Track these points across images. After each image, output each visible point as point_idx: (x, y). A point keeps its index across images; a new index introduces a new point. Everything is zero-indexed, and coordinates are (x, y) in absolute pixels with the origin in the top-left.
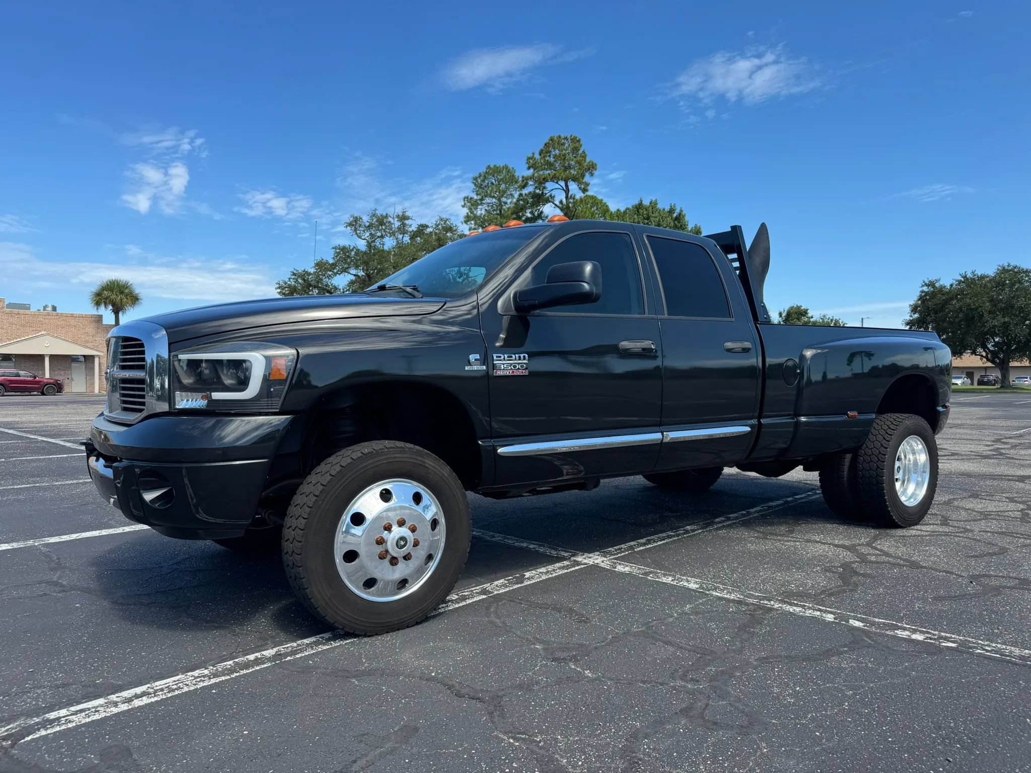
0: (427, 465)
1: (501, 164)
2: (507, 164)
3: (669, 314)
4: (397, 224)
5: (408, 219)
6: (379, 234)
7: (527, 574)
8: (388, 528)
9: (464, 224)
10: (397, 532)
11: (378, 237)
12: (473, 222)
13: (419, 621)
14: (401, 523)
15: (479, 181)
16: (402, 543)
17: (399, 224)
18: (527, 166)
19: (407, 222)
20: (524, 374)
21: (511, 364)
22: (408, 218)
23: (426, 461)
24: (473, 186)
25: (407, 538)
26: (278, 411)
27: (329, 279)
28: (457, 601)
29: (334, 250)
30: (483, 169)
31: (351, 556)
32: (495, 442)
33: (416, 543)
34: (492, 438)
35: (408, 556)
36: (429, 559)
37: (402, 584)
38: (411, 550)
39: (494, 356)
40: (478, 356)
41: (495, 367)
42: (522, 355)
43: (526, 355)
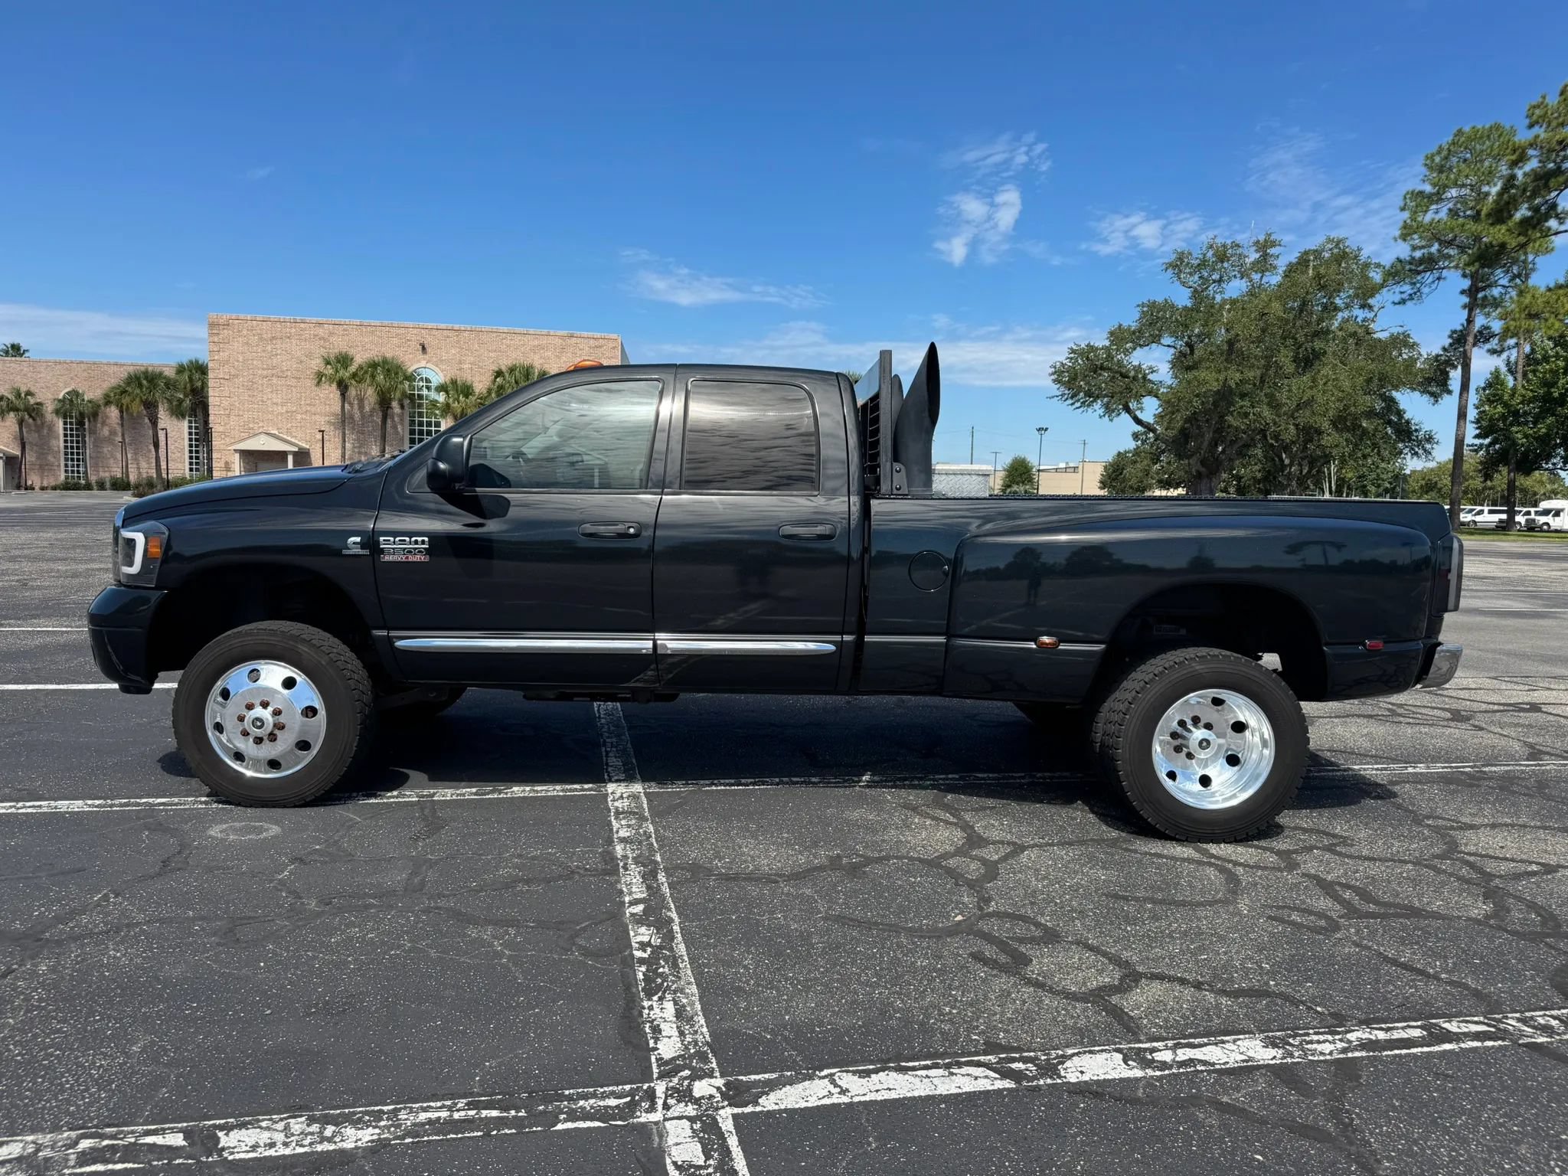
0: (300, 651)
1: (1483, 124)
2: (1499, 121)
4: (1253, 256)
5: (1275, 246)
6: (1216, 276)
8: (250, 707)
9: (1399, 241)
10: (259, 712)
11: (1214, 282)
12: (1415, 236)
14: (265, 705)
15: (1437, 159)
16: (259, 724)
17: (1257, 256)
18: (1527, 122)
19: (1271, 251)
20: (423, 560)
21: (405, 549)
22: (1273, 244)
23: (300, 647)
24: (1424, 170)
25: (265, 719)
27: (1126, 355)
29: (1139, 309)
30: (1446, 139)
31: (219, 727)
32: (393, 633)
33: (280, 727)
34: (389, 629)
35: (272, 737)
36: (304, 745)
37: (274, 764)
38: (277, 732)
39: (382, 539)
40: (358, 539)
41: (382, 551)
42: (420, 539)
43: (426, 539)
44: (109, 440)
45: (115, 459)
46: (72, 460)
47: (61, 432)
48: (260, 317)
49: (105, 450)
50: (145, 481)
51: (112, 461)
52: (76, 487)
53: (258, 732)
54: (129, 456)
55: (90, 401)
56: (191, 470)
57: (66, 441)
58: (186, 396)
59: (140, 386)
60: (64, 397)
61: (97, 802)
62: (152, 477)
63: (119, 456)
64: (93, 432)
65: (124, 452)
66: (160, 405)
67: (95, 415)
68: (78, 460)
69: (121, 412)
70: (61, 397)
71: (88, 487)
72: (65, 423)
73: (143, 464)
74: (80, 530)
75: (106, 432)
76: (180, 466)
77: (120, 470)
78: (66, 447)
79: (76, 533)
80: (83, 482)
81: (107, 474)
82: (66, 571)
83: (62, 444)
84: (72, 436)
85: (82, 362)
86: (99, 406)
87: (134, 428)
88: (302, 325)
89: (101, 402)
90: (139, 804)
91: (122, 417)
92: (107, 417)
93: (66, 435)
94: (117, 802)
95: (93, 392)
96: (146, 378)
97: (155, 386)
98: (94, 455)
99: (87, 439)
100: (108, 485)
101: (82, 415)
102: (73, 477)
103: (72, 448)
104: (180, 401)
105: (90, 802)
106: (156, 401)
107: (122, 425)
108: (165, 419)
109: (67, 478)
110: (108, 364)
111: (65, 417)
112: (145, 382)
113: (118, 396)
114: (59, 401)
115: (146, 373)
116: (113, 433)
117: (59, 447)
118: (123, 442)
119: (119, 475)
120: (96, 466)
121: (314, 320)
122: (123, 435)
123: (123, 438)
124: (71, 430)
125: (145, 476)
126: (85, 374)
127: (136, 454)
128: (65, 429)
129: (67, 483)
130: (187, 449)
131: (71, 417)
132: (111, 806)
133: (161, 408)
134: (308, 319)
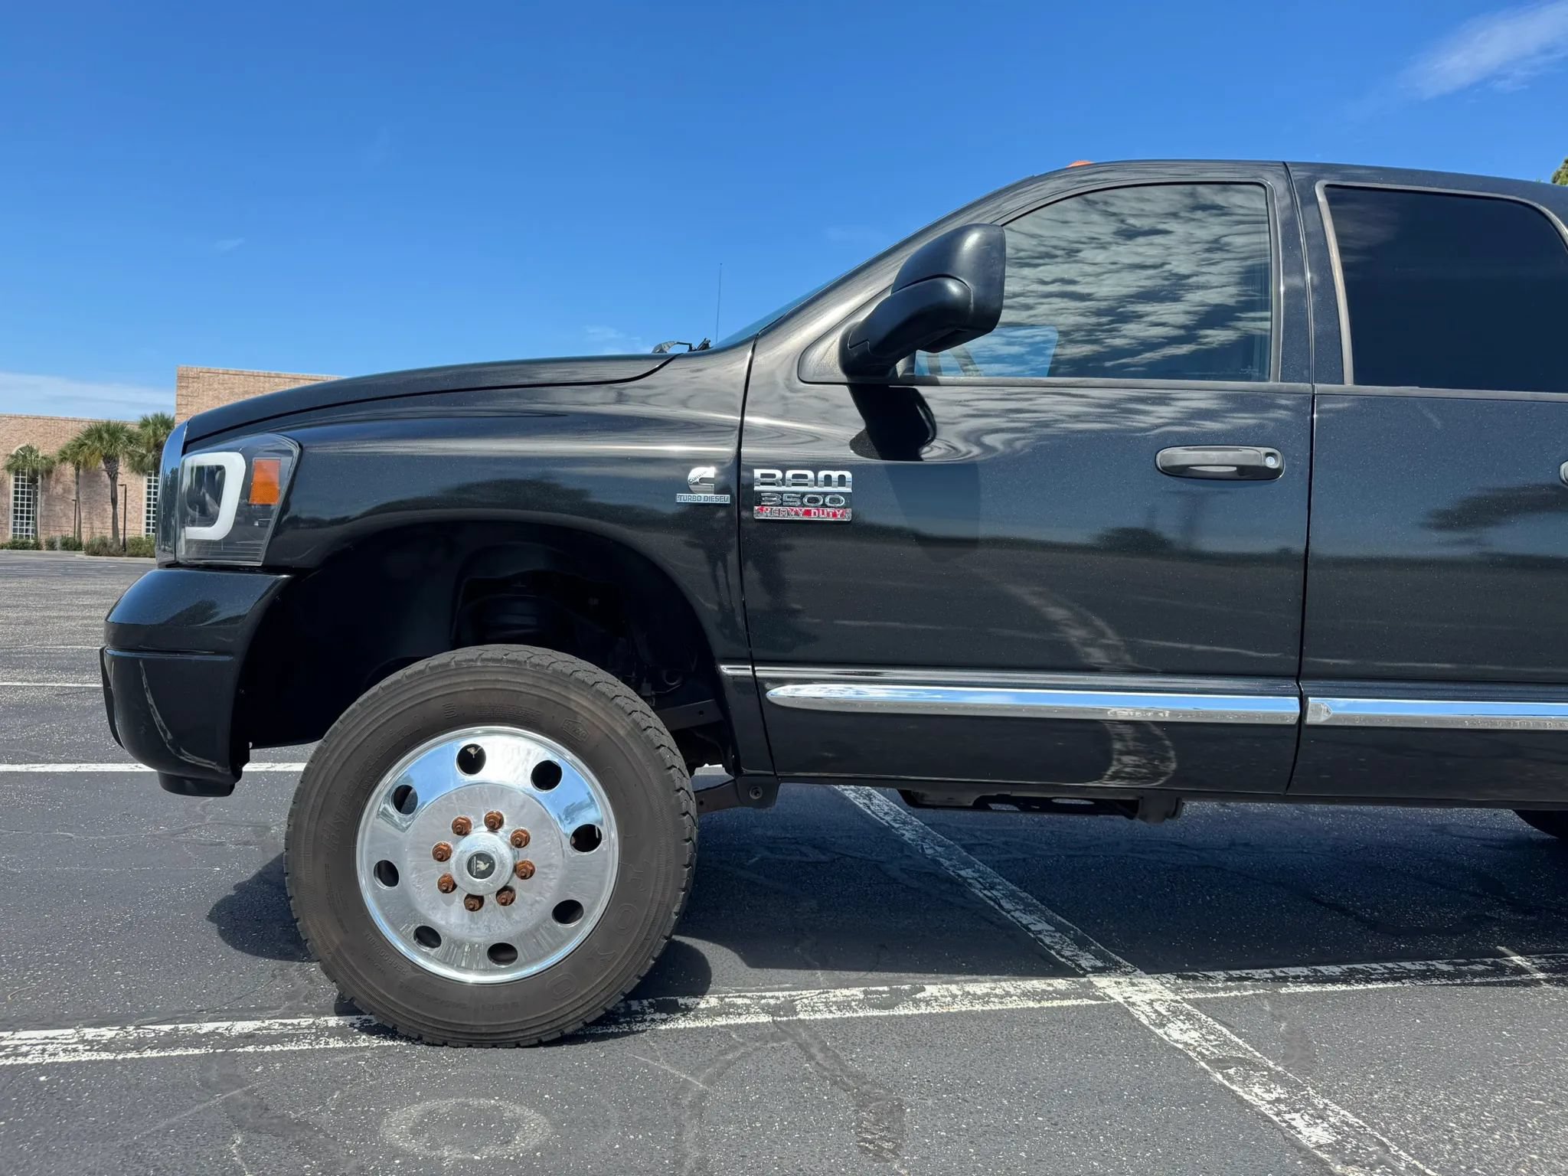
0: (572, 706)
3: (1359, 379)
7: (931, 990)
8: (462, 829)
10: (480, 839)
13: (544, 1039)
14: (494, 824)
16: (482, 866)
20: (839, 518)
21: (804, 494)
23: (572, 697)
25: (494, 855)
26: (260, 564)
28: (712, 1013)
31: (388, 873)
32: (763, 672)
33: (524, 872)
34: (754, 662)
35: (506, 895)
36: (567, 911)
37: (501, 953)
38: (517, 883)
39: (757, 473)
40: (710, 472)
41: (758, 499)
42: (835, 475)
43: (848, 475)
44: (62, 498)
45: (68, 518)
46: (22, 518)
47: (12, 489)
48: (232, 370)
49: (58, 508)
50: (98, 541)
51: (64, 520)
52: (24, 546)
53: (480, 886)
54: (83, 515)
55: (44, 458)
56: (148, 530)
57: (16, 499)
58: (149, 451)
59: (101, 438)
60: (17, 452)
61: (108, 1033)
62: (105, 537)
63: (72, 515)
64: (46, 489)
65: (77, 511)
66: (121, 458)
67: (49, 472)
68: (28, 518)
69: (78, 469)
70: (14, 453)
71: (37, 546)
72: (17, 480)
73: (97, 524)
74: (30, 581)
75: (59, 489)
76: (137, 526)
77: (72, 529)
78: (16, 505)
79: (27, 583)
80: (32, 541)
81: (58, 534)
82: (18, 618)
83: (12, 502)
84: (23, 493)
85: (38, 418)
86: (54, 463)
87: (89, 487)
88: (277, 380)
89: (57, 458)
90: (197, 1040)
91: (77, 475)
92: (62, 475)
93: (16, 492)
94: (150, 1031)
95: (48, 449)
96: (108, 431)
97: (117, 439)
98: (44, 514)
99: (39, 497)
100: (58, 545)
101: (35, 472)
102: (21, 537)
103: (22, 505)
104: (143, 457)
105: (90, 1033)
106: (117, 455)
107: (77, 483)
108: (125, 474)
109: (15, 536)
110: (67, 420)
111: (17, 473)
112: (105, 435)
113: (75, 453)
114: (12, 456)
115: (108, 424)
116: (67, 491)
117: (8, 504)
118: (77, 500)
119: (71, 535)
120: (47, 525)
121: (290, 374)
122: (77, 493)
123: (78, 497)
124: (23, 487)
125: (98, 535)
126: (41, 430)
127: (90, 513)
128: (16, 486)
129: (15, 542)
130: (145, 508)
131: (23, 474)
132: (139, 1045)
133: (121, 463)
134: (283, 373)
